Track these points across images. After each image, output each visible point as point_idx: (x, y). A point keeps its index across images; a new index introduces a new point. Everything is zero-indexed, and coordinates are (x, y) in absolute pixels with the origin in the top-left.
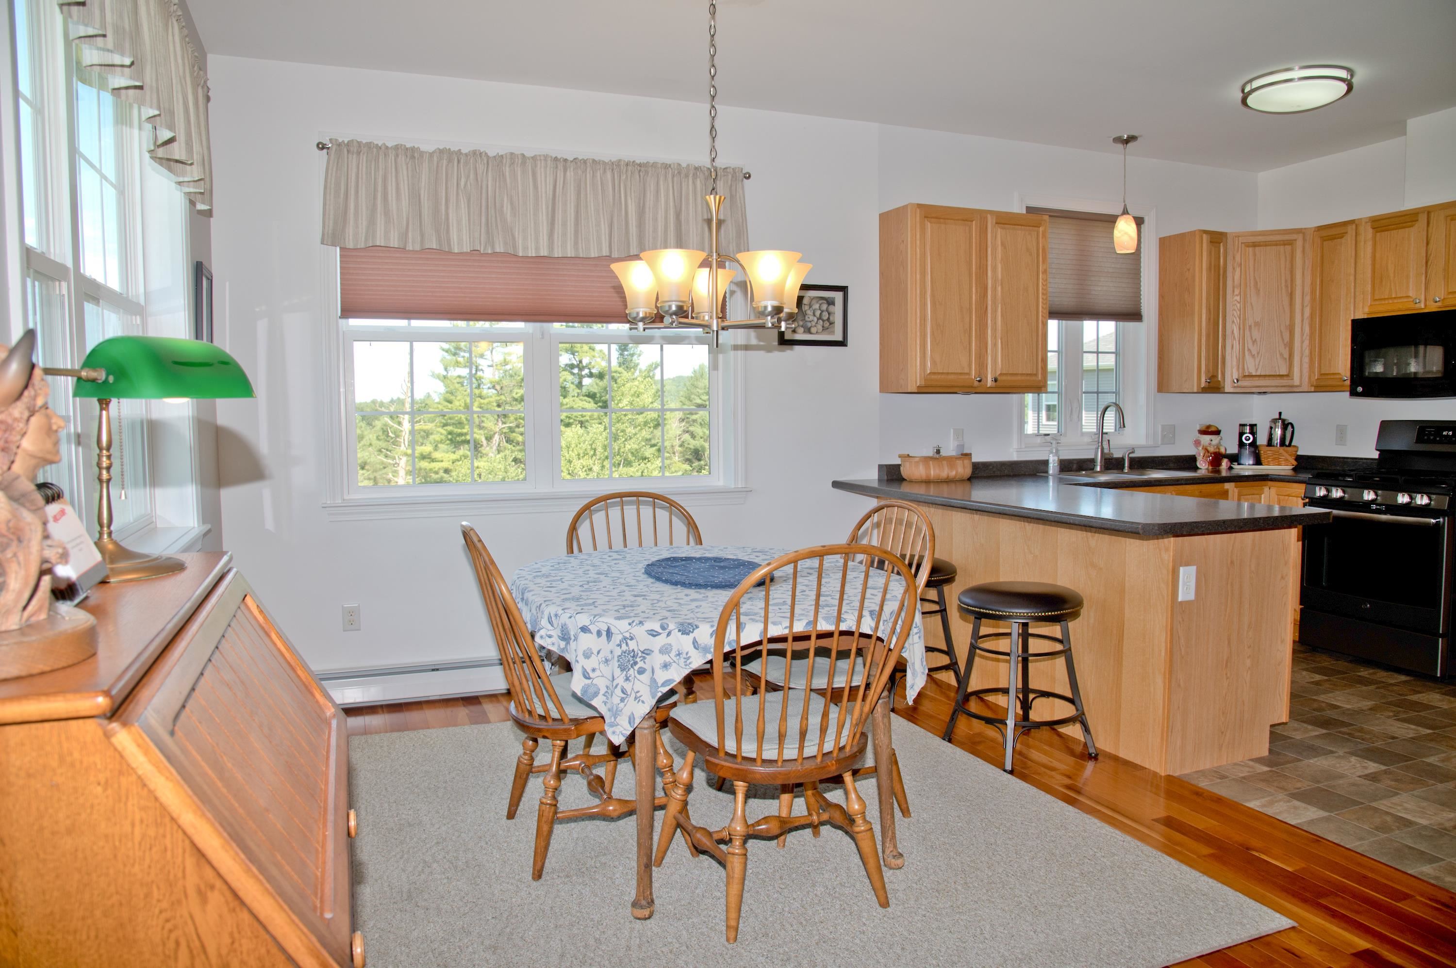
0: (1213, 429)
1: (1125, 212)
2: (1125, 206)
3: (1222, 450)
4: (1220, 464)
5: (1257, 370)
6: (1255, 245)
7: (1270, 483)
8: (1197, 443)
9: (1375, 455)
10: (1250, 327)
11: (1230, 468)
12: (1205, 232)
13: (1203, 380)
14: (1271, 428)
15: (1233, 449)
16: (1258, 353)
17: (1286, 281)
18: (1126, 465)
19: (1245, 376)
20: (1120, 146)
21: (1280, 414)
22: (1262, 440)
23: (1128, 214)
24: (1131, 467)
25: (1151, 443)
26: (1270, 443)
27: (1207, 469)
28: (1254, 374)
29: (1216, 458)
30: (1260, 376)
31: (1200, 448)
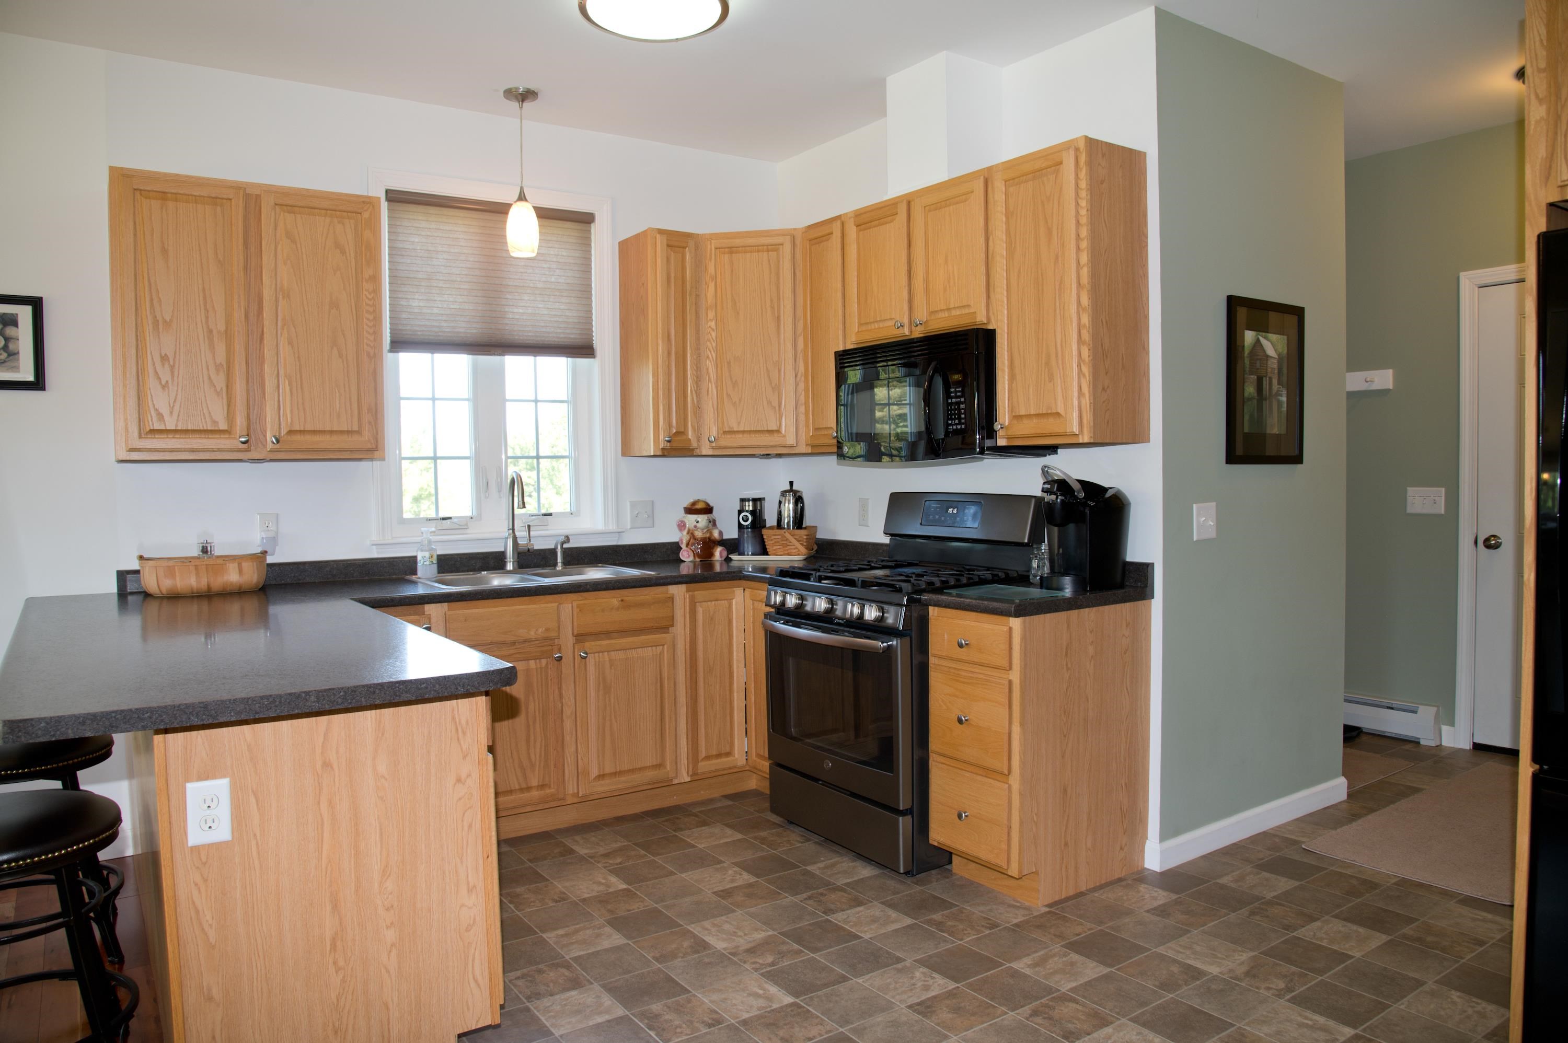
0: (700, 506)
1: (522, 197)
2: (522, 188)
3: (716, 534)
4: (711, 555)
5: (739, 423)
6: (732, 250)
7: (743, 582)
8: (681, 526)
9: (886, 540)
10: (729, 363)
11: (728, 560)
12: (661, 232)
13: (662, 437)
14: (780, 502)
15: (732, 533)
16: (740, 400)
17: (772, 300)
18: (559, 560)
19: (725, 432)
20: (515, 105)
21: (791, 483)
22: (770, 519)
23: (526, 200)
24: (566, 563)
25: (612, 527)
26: (779, 525)
27: (694, 562)
28: (735, 430)
29: (708, 545)
30: (743, 432)
31: (685, 533)
